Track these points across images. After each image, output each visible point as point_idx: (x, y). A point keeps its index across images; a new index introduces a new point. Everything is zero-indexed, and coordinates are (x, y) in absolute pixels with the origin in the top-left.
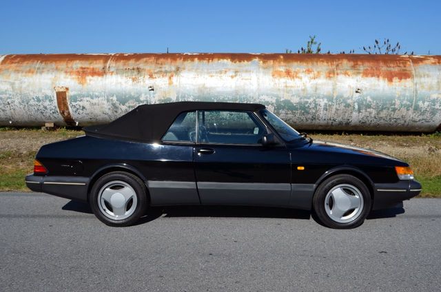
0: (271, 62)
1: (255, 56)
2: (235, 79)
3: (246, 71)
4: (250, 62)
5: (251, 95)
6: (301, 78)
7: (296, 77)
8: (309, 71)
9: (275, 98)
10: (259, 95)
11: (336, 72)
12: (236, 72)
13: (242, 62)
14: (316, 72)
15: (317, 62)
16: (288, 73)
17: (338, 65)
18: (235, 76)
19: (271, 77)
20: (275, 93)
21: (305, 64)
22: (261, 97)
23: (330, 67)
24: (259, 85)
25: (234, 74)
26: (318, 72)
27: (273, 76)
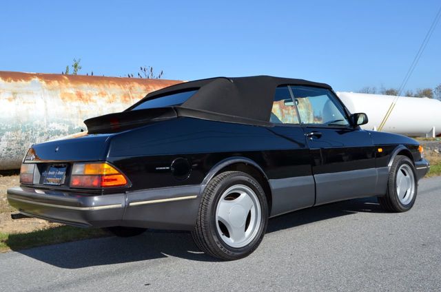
0: (55, 83)
1: (33, 75)
2: (14, 102)
3: (28, 93)
4: (29, 82)
5: (38, 122)
6: (96, 102)
7: (90, 100)
8: (103, 94)
9: (68, 126)
10: (48, 123)
11: (131, 96)
12: (14, 93)
13: (19, 82)
14: (110, 96)
15: (108, 84)
16: (80, 96)
17: (131, 89)
18: (14, 98)
19: (61, 100)
20: (68, 120)
21: (96, 86)
22: (51, 125)
23: (124, 90)
24: (46, 110)
25: (12, 96)
26: (113, 95)
27: (63, 99)
